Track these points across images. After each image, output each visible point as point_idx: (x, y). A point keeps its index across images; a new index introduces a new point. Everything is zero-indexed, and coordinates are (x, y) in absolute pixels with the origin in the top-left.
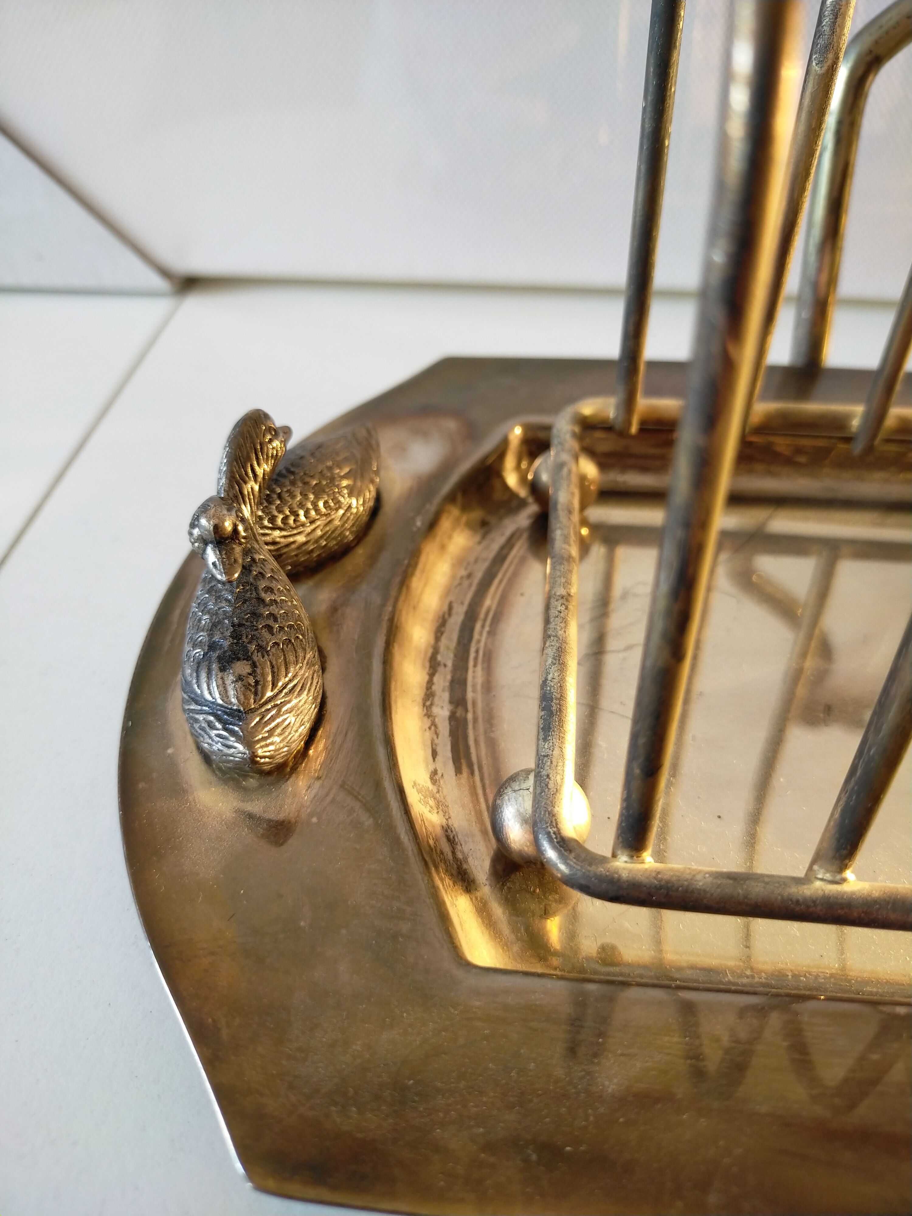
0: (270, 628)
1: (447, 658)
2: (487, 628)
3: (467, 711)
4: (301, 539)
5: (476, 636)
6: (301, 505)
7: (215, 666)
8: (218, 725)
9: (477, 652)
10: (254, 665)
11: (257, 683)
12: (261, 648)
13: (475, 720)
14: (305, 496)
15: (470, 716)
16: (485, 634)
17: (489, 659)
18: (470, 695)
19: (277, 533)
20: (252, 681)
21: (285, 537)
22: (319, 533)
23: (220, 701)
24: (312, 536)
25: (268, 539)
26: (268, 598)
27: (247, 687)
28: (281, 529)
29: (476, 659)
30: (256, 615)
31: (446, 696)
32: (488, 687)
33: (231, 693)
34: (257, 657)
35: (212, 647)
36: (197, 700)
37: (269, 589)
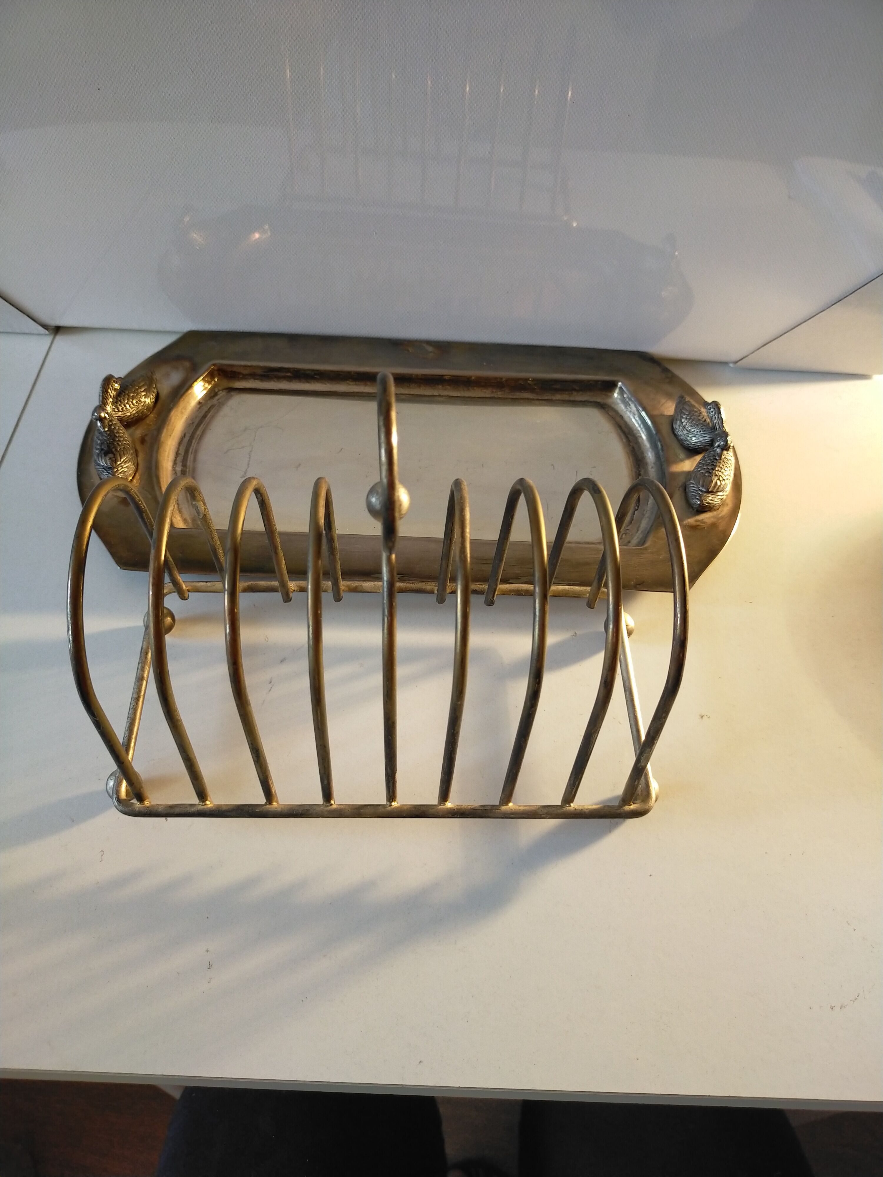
0: (118, 444)
1: (182, 451)
2: (197, 442)
3: (187, 468)
4: (129, 414)
5: (193, 444)
6: (127, 403)
7: (103, 455)
8: (105, 471)
9: (192, 450)
10: (114, 455)
11: (115, 459)
12: (116, 450)
13: (189, 471)
14: (128, 400)
15: (188, 470)
16: (196, 443)
17: (196, 452)
18: (188, 463)
19: (120, 413)
20: (114, 459)
21: (123, 414)
22: (134, 412)
23: (105, 465)
24: (132, 413)
25: (117, 415)
26: (118, 435)
27: (112, 461)
28: (121, 412)
29: (191, 453)
30: (114, 440)
31: (181, 464)
32: (195, 460)
33: (108, 463)
34: (115, 452)
35: (102, 450)
36: (99, 465)
37: (118, 433)
